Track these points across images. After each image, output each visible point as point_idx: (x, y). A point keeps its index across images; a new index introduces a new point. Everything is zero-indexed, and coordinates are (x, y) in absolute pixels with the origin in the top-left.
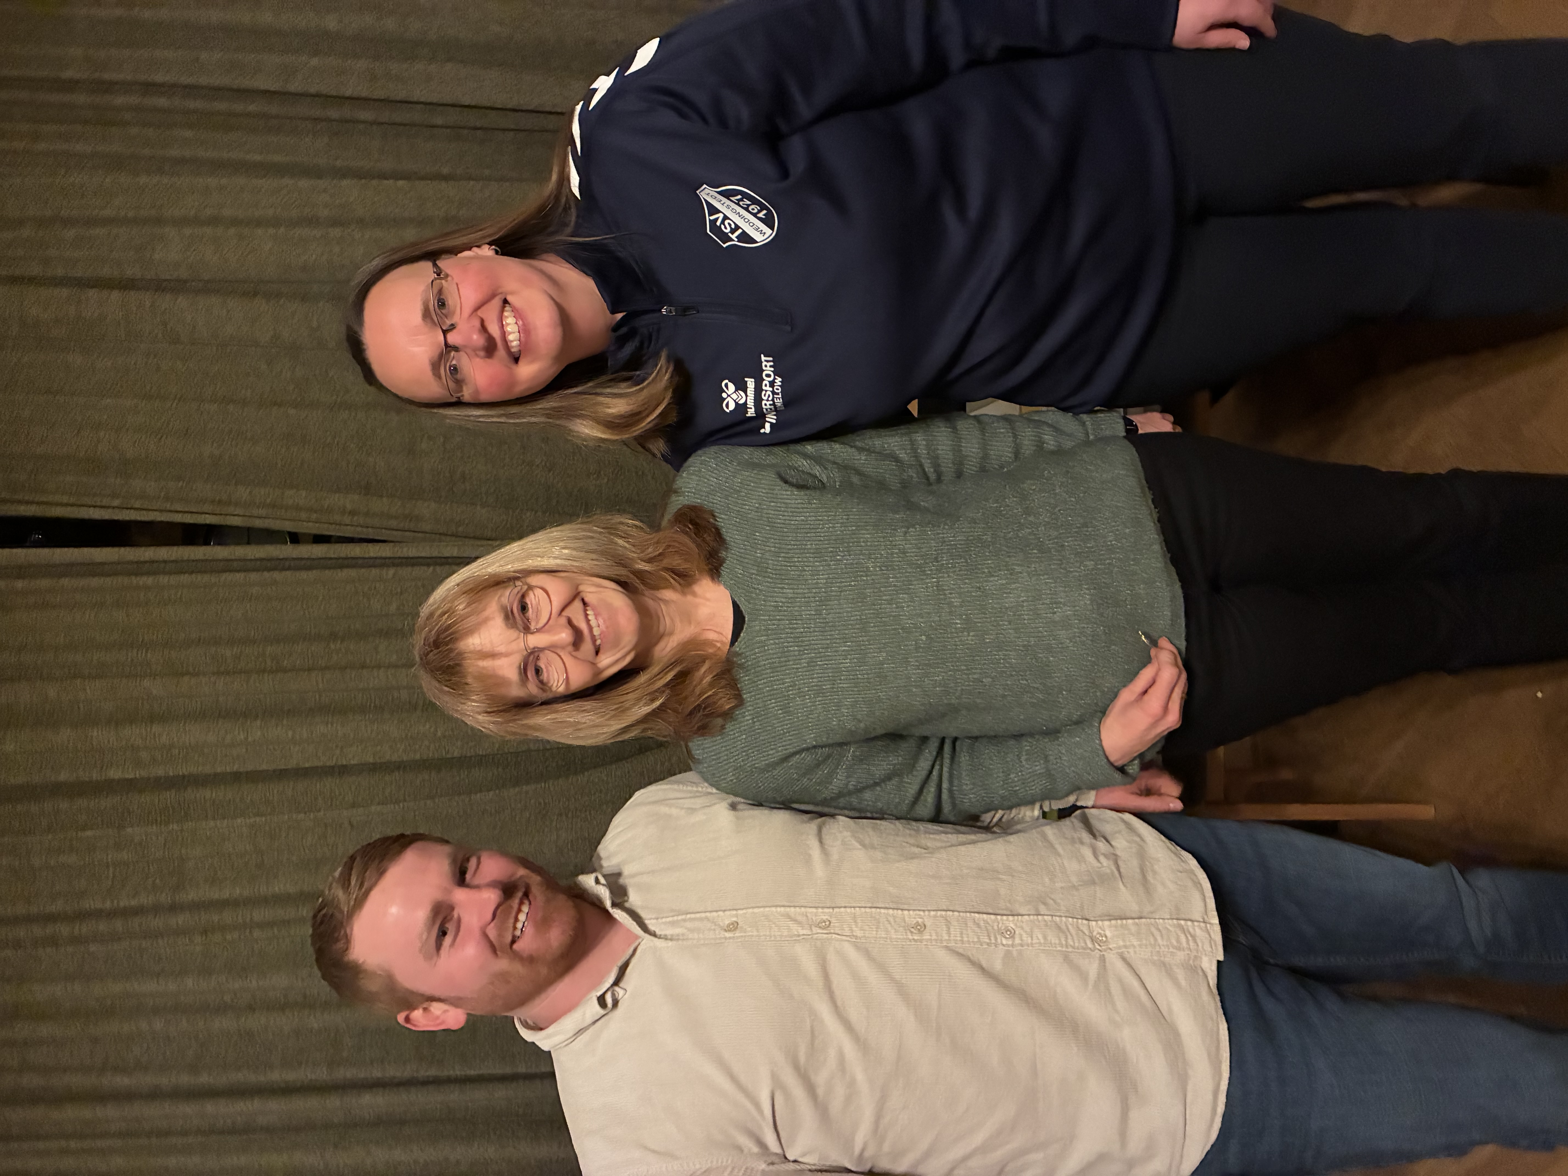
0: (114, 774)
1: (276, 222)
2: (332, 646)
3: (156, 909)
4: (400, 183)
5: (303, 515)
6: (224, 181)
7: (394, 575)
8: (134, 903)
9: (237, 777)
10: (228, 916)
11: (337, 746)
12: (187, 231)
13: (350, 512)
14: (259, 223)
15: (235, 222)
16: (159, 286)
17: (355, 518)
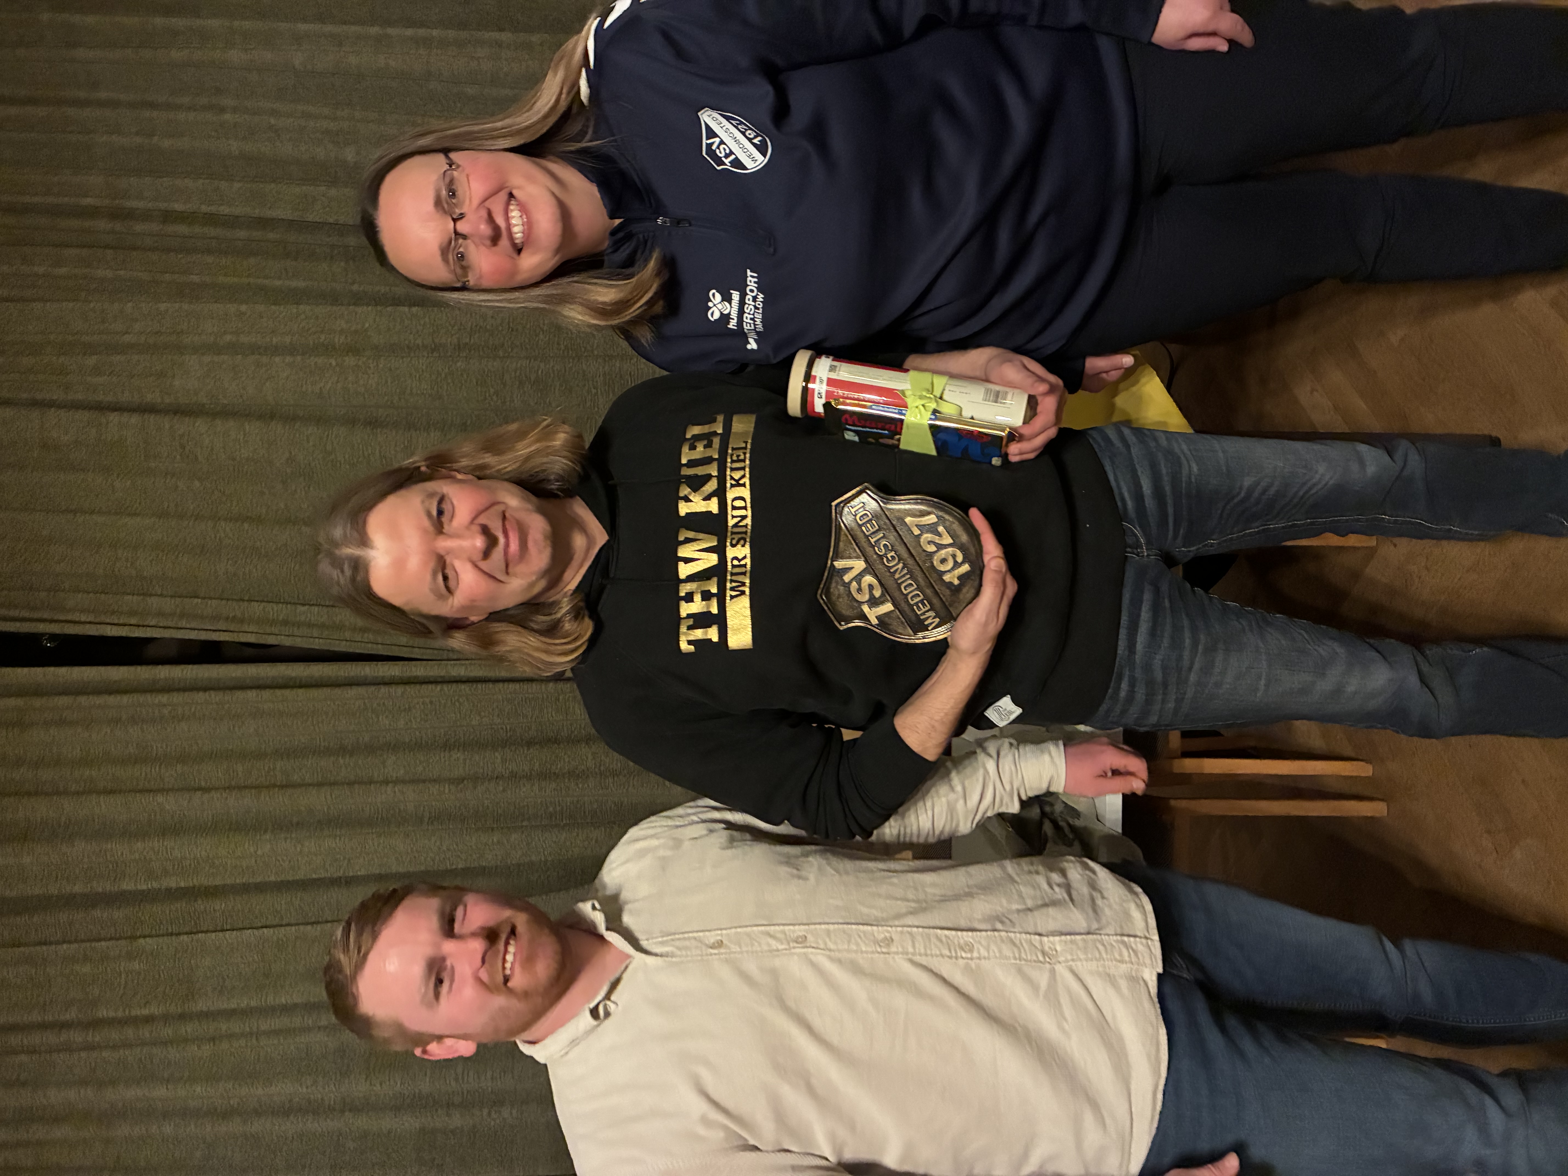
0: (127, 885)
1: (292, 350)
2: (341, 761)
3: (166, 1018)
4: (414, 309)
5: (315, 633)
6: (243, 308)
7: (403, 693)
8: (146, 1012)
9: (245, 889)
10: (236, 1026)
11: (344, 859)
12: (207, 359)
13: (360, 630)
14: (276, 350)
15: (254, 349)
16: (179, 411)
17: (366, 635)
